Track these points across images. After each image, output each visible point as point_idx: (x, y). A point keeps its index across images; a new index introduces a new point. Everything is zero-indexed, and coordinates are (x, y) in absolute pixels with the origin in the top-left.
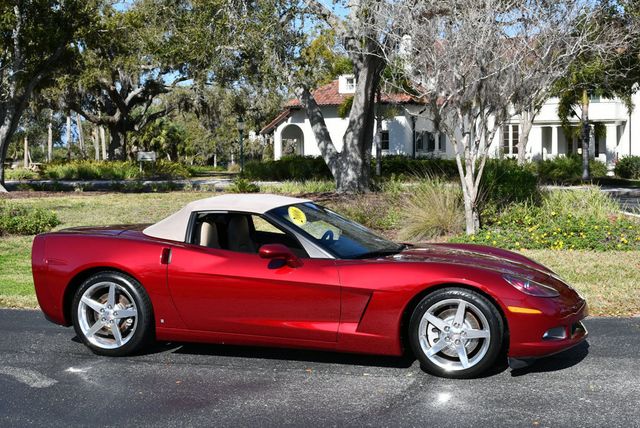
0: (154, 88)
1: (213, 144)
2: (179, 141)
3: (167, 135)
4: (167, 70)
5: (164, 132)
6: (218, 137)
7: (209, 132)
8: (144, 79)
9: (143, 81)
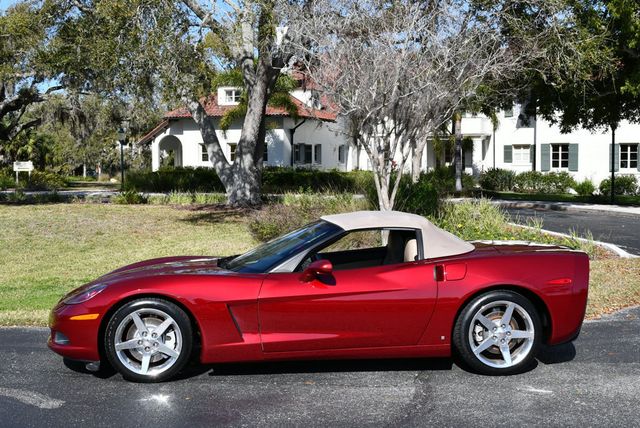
0: (28, 96)
1: (83, 153)
2: (48, 151)
3: (35, 144)
4: (41, 79)
5: (32, 141)
6: (88, 147)
7: (79, 142)
8: (18, 87)
9: (17, 90)
